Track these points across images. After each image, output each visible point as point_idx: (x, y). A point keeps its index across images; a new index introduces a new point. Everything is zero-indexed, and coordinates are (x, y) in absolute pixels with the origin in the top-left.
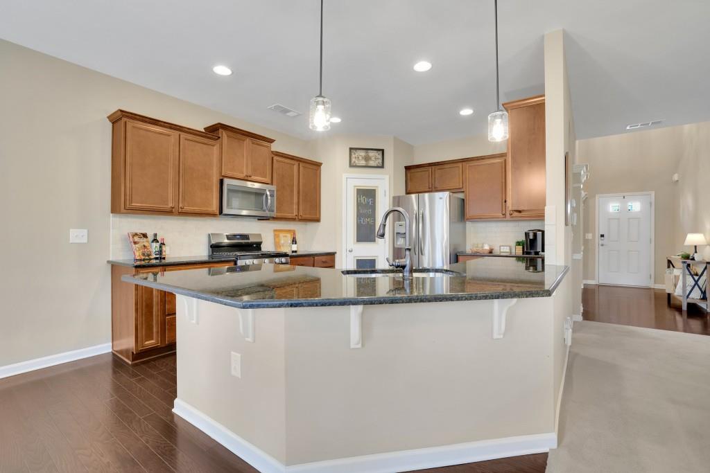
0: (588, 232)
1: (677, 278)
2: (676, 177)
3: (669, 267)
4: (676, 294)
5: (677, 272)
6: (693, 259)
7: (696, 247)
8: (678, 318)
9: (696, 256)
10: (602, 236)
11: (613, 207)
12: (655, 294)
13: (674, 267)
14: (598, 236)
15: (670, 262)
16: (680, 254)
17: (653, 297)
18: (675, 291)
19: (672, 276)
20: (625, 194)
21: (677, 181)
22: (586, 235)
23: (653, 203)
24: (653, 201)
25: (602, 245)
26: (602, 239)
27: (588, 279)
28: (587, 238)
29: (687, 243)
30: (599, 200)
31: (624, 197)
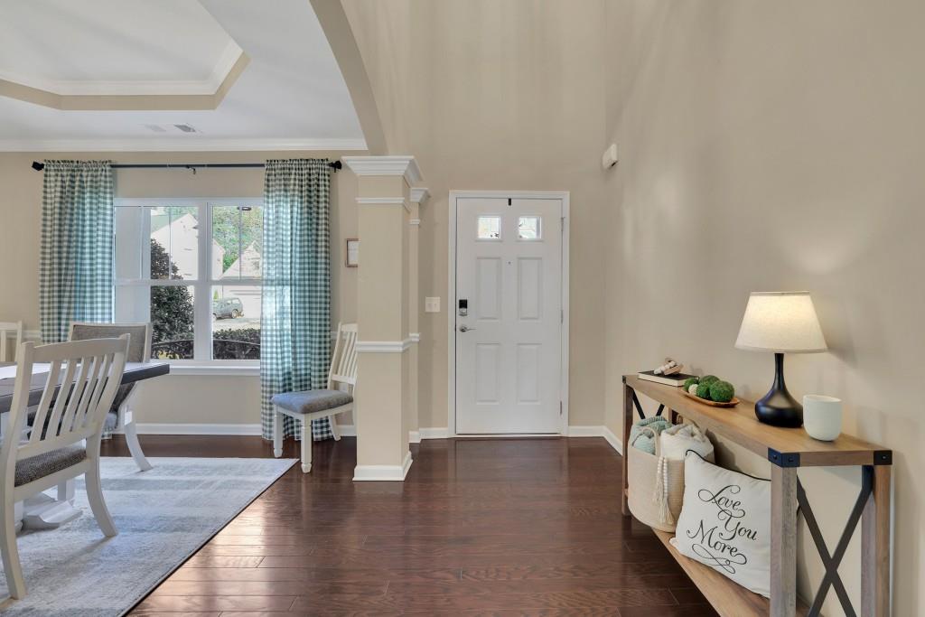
0: (430, 294)
1: (675, 470)
2: (612, 154)
5: (673, 445)
7: (779, 358)
10: (463, 304)
11: (489, 227)
12: (571, 453)
13: (643, 417)
14: (452, 305)
15: (631, 393)
16: (666, 369)
17: (565, 459)
19: (658, 459)
20: (510, 194)
21: (614, 163)
22: (427, 303)
23: (567, 221)
24: (567, 214)
25: (463, 331)
26: (463, 315)
27: (429, 425)
28: (428, 310)
29: (745, 339)
30: (457, 202)
31: (510, 200)
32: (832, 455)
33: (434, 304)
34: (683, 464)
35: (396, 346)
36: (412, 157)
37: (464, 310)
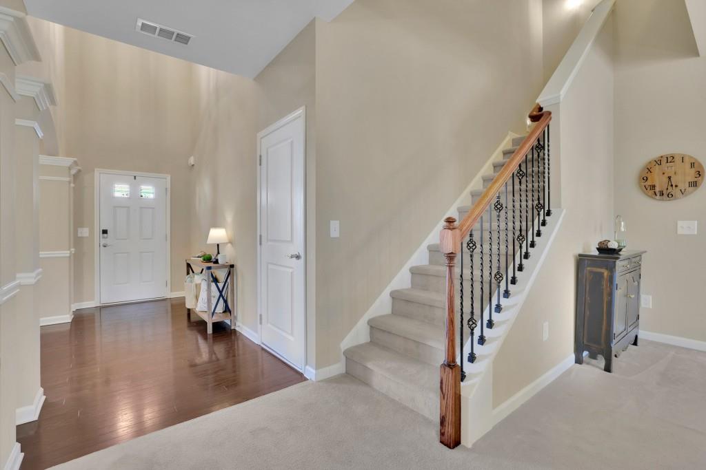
0: (82, 226)
1: (198, 287)
2: (192, 160)
3: (188, 273)
4: (198, 309)
5: (198, 279)
6: (216, 262)
7: (218, 245)
8: (201, 341)
9: (220, 258)
10: (105, 232)
11: (121, 190)
12: (172, 306)
13: (193, 272)
14: (97, 232)
15: (189, 266)
16: (200, 254)
17: (169, 309)
18: (196, 305)
19: (193, 285)
20: (135, 173)
21: (193, 165)
22: (79, 231)
23: (169, 189)
24: (169, 186)
25: (105, 246)
26: (104, 238)
27: (81, 300)
28: (79, 235)
29: (210, 241)
30: (100, 177)
31: (135, 177)
32: (224, 266)
33: (84, 232)
34: (200, 284)
35: (66, 253)
36: (75, 159)
37: (105, 235)
